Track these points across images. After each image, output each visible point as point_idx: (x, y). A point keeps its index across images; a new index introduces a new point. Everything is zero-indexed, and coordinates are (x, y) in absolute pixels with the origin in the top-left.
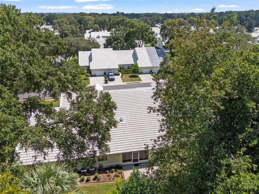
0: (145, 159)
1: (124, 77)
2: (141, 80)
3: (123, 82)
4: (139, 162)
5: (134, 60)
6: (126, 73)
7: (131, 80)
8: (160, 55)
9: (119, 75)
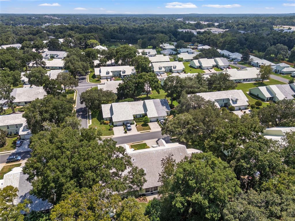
0: (156, 190)
1: (138, 126)
2: (150, 129)
3: (138, 131)
4: (153, 192)
5: (144, 110)
6: (139, 122)
7: (143, 129)
8: (164, 105)
9: (134, 124)
